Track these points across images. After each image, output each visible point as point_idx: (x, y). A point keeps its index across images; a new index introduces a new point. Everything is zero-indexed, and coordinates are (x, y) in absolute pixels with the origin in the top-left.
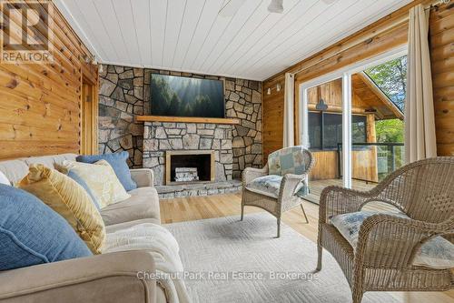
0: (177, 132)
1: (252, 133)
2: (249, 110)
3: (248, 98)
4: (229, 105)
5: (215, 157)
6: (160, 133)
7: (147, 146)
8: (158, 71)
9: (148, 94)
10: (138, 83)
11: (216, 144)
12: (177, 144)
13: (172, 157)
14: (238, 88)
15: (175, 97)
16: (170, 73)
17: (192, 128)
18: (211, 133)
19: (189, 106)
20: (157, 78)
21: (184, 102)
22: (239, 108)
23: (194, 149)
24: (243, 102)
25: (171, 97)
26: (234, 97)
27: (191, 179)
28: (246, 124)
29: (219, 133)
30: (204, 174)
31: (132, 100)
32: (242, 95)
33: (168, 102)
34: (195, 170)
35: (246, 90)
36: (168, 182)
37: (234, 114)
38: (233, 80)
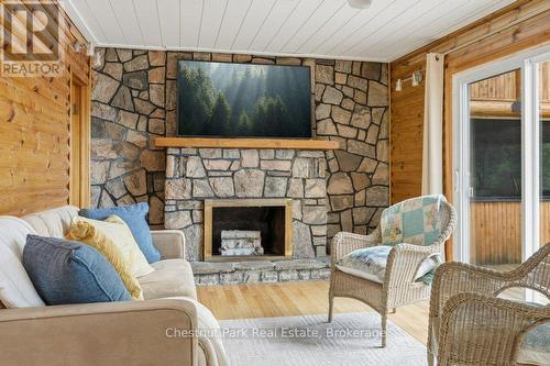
0: (224, 165)
1: (369, 165)
2: (363, 120)
3: (360, 98)
4: (322, 112)
5: (293, 211)
6: (194, 167)
7: (173, 191)
8: (190, 56)
9: (173, 98)
10: (156, 77)
11: (296, 186)
12: (224, 187)
13: (216, 211)
14: (341, 79)
15: (220, 101)
16: (212, 58)
17: (250, 159)
18: (285, 166)
19: (245, 118)
20: (190, 68)
21: (236, 112)
22: (342, 118)
23: (254, 197)
24: (349, 104)
25: (213, 101)
26: (332, 97)
27: (248, 251)
28: (355, 147)
29: (301, 168)
30: (273, 243)
31: (146, 109)
32: (349, 92)
33: (209, 112)
34: (255, 235)
35: (355, 82)
36: (208, 255)
37: (331, 130)
38: (332, 63)
